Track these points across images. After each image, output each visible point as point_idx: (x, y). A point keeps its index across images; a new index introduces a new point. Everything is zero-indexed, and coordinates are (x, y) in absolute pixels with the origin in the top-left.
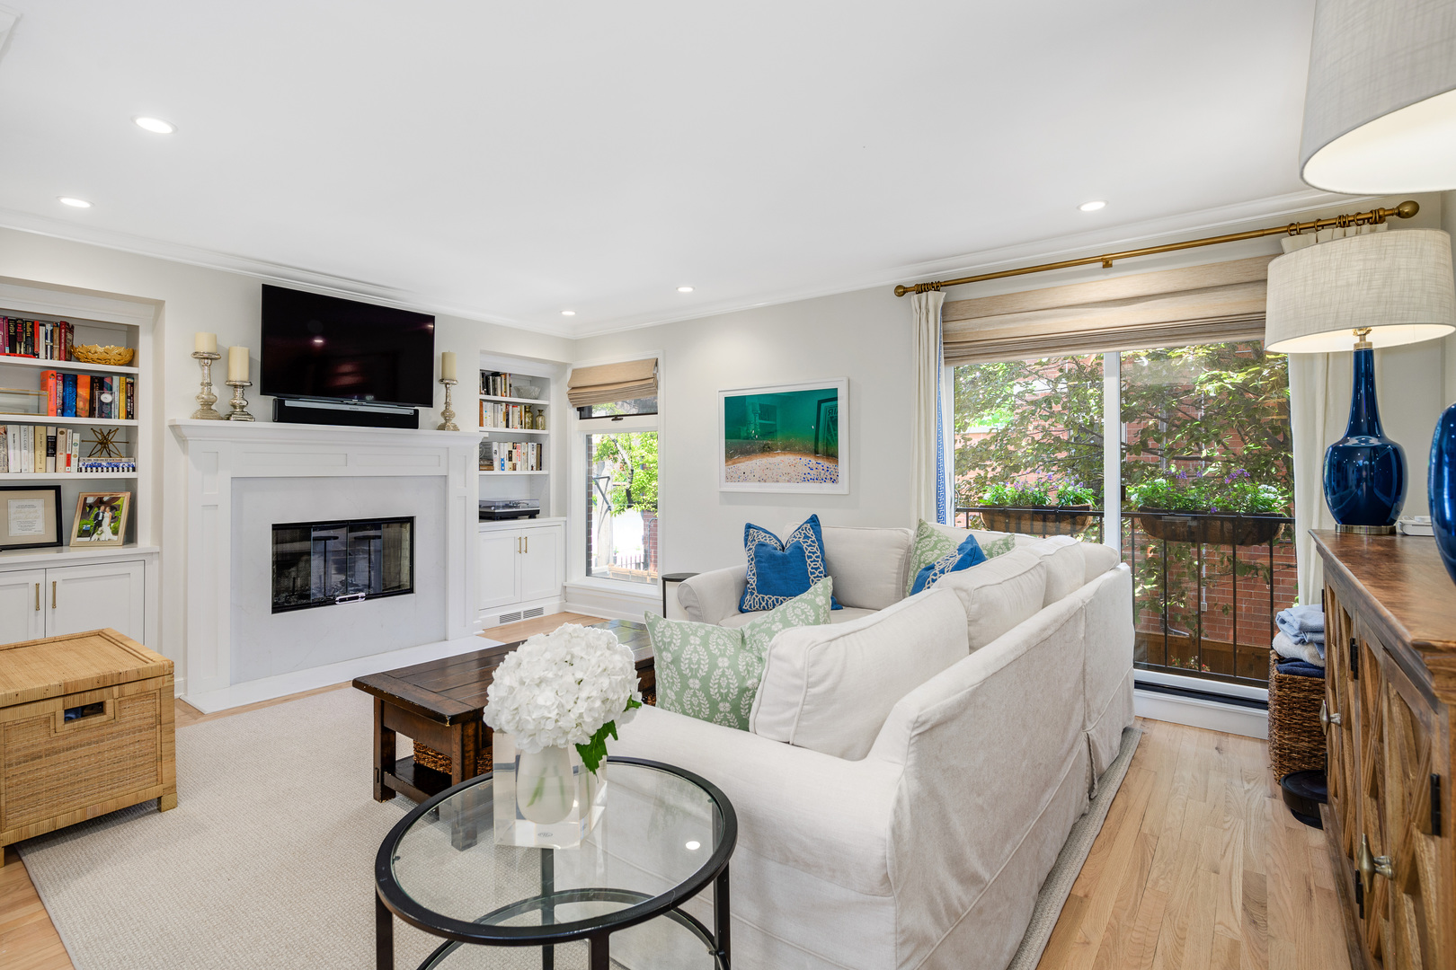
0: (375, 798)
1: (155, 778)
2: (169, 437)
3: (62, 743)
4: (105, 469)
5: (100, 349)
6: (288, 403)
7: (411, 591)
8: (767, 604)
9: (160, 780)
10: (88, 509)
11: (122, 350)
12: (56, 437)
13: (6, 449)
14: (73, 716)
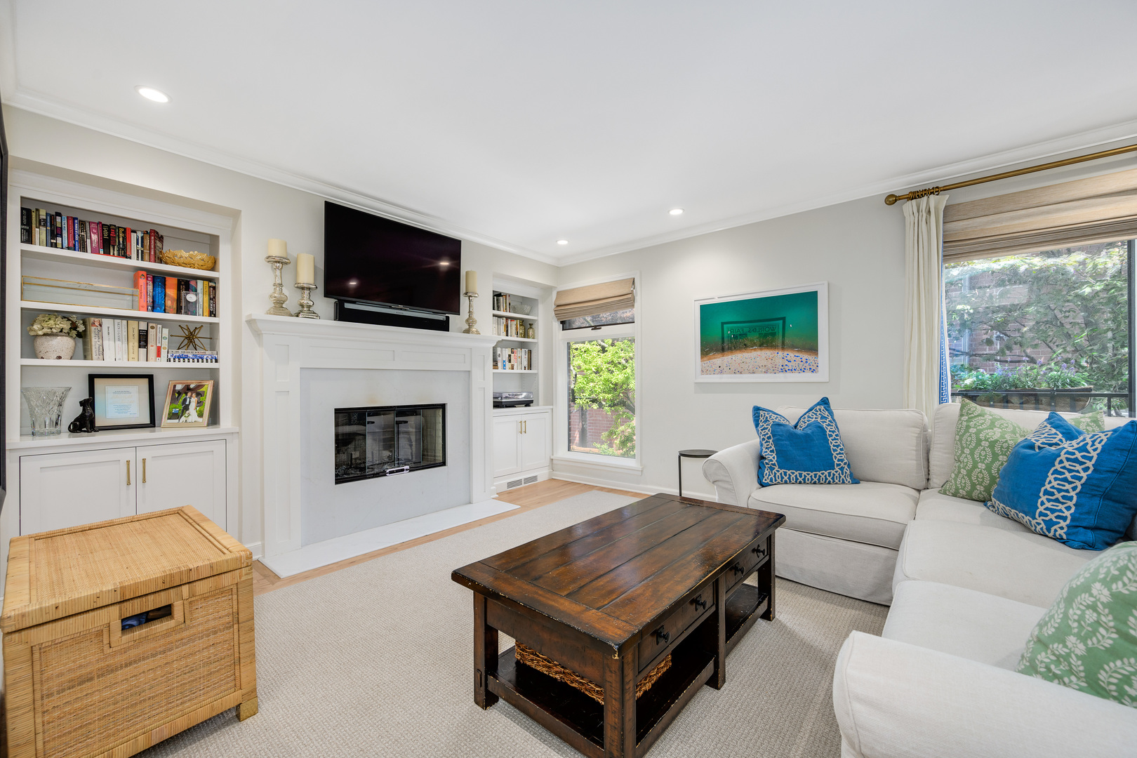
0: (477, 702)
1: (232, 684)
2: (246, 332)
3: (119, 659)
4: (191, 360)
5: (185, 254)
6: (347, 306)
7: (444, 464)
8: (789, 478)
9: (238, 685)
10: (177, 395)
11: (205, 256)
12: (147, 331)
13: (100, 340)
14: (134, 623)
